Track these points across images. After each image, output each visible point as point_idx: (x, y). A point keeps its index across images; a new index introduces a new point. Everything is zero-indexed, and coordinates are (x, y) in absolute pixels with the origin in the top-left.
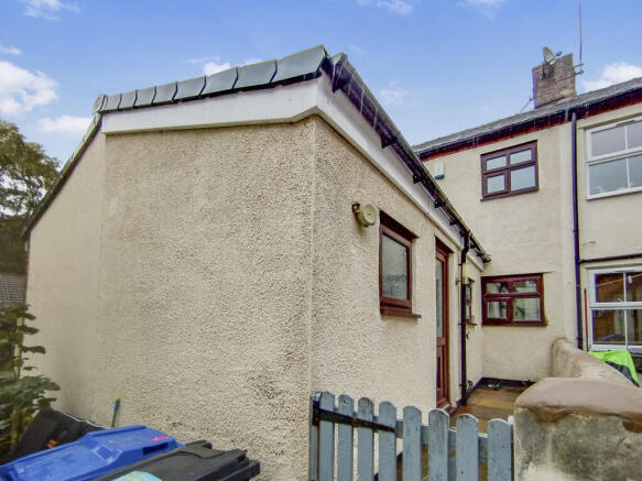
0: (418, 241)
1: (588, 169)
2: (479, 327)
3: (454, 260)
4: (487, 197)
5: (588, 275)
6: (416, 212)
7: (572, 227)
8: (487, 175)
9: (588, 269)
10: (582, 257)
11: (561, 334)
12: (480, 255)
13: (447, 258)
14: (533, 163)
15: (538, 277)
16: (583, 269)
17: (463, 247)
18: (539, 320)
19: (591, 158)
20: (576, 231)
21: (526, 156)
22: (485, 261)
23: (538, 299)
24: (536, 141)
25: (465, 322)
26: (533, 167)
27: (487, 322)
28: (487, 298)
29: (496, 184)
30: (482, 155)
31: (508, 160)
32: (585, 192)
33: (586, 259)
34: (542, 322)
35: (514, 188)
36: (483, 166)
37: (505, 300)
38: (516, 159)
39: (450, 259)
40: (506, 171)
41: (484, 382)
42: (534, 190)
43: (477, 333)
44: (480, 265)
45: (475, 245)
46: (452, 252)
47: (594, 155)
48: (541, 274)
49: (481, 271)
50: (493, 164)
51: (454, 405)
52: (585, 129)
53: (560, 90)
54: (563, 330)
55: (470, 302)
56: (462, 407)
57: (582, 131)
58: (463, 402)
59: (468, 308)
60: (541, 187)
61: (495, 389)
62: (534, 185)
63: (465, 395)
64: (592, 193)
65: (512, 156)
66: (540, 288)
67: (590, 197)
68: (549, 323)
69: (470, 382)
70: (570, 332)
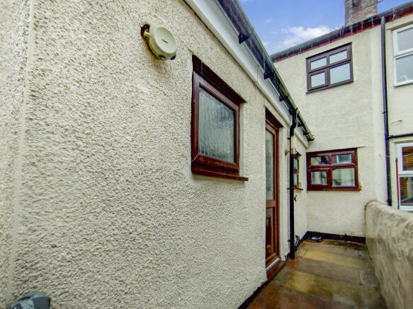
0: (245, 105)
1: (395, 62)
2: (304, 192)
3: (284, 133)
4: (311, 90)
5: (396, 148)
6: (244, 77)
7: (382, 109)
8: (311, 73)
9: (396, 143)
10: (391, 133)
11: (373, 197)
12: (306, 133)
13: (277, 132)
14: (349, 61)
15: (353, 151)
16: (391, 142)
17: (291, 124)
18: (354, 185)
19: (397, 52)
20: (386, 112)
21: (343, 56)
22: (310, 140)
23: (353, 169)
24: (350, 44)
25: (293, 187)
26: (348, 65)
27: (311, 187)
28: (311, 169)
29: (318, 80)
30: (308, 58)
31: (328, 61)
32: (393, 80)
33: (394, 135)
34: (356, 188)
35: (333, 82)
36: (308, 66)
37: (324, 170)
38: (334, 59)
39: (280, 133)
40: (326, 69)
41: (309, 235)
42: (350, 82)
43: (303, 197)
44: (306, 143)
45: (302, 124)
46: (282, 126)
47: (400, 50)
48: (355, 149)
49: (306, 148)
50: (315, 65)
51: (283, 259)
52: (392, 29)
53: (366, 14)
54: (375, 194)
55: (297, 171)
56: (290, 260)
57: (390, 31)
58: (291, 255)
59: (295, 176)
60: (355, 79)
61: (318, 241)
62: (348, 78)
63: (293, 248)
64: (398, 81)
65: (331, 57)
66: (355, 160)
67: (397, 84)
68: (362, 188)
69: (297, 237)
70: (381, 195)
